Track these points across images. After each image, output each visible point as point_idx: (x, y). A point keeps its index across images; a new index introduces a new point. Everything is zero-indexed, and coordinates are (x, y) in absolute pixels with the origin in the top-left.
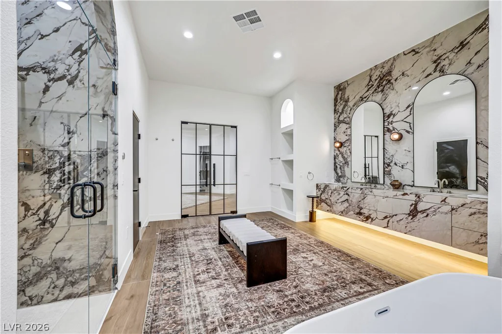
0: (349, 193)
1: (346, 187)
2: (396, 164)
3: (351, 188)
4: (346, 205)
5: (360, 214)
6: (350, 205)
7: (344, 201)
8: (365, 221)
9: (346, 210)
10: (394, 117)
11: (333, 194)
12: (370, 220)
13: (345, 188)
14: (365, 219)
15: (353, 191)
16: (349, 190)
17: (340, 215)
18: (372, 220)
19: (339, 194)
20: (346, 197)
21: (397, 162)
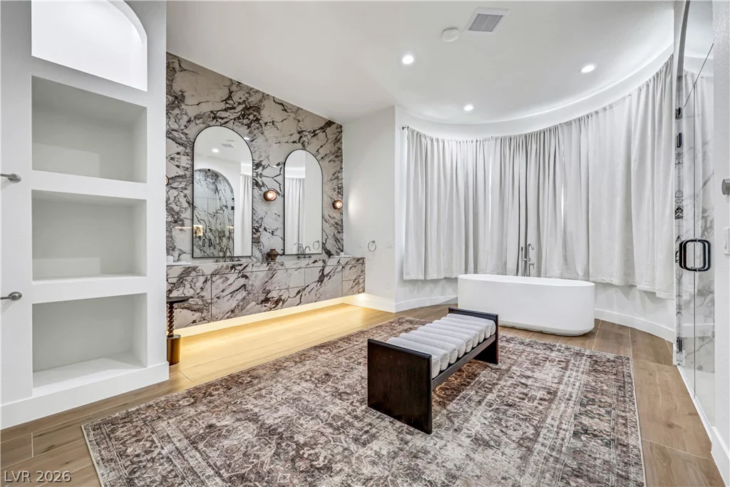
0: (248, 274)
1: (241, 265)
2: (265, 229)
3: (250, 265)
4: (242, 294)
5: (267, 300)
6: (249, 294)
7: (237, 290)
8: (274, 307)
9: (241, 304)
10: (263, 169)
11: (209, 283)
12: (281, 303)
13: (239, 268)
14: (274, 306)
15: (255, 269)
16: (248, 269)
17: (228, 318)
18: (284, 302)
19: (227, 279)
20: (242, 281)
21: (267, 227)
